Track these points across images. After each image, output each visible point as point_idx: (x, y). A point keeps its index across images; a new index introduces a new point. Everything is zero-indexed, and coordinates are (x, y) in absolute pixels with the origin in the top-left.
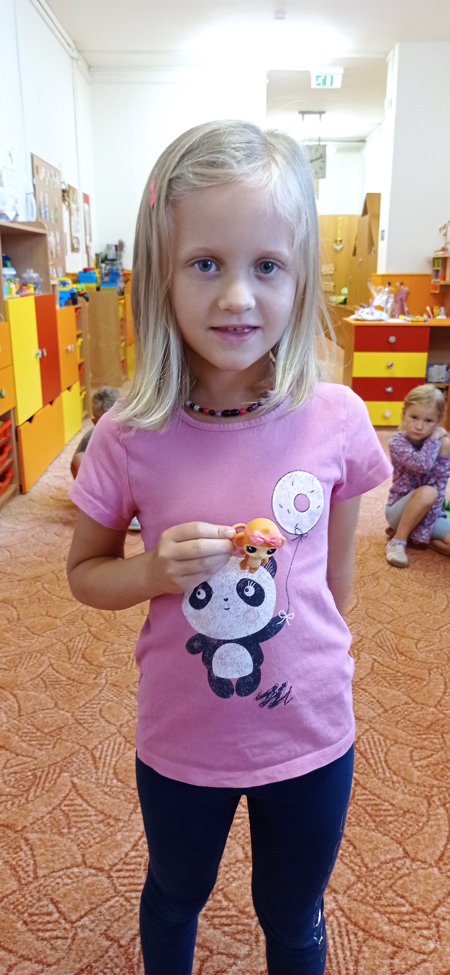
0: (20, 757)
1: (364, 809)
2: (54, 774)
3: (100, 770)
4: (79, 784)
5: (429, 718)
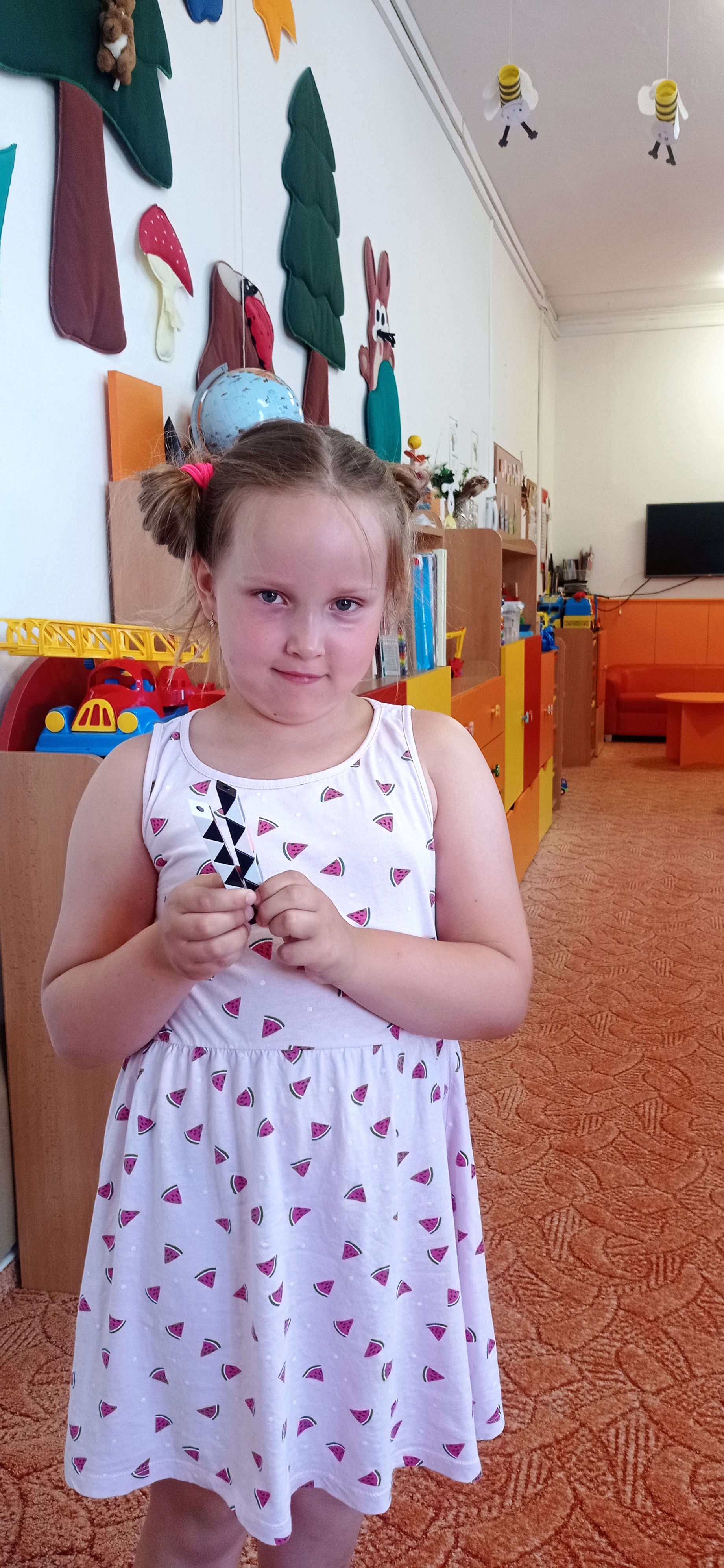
0: (621, 1237)
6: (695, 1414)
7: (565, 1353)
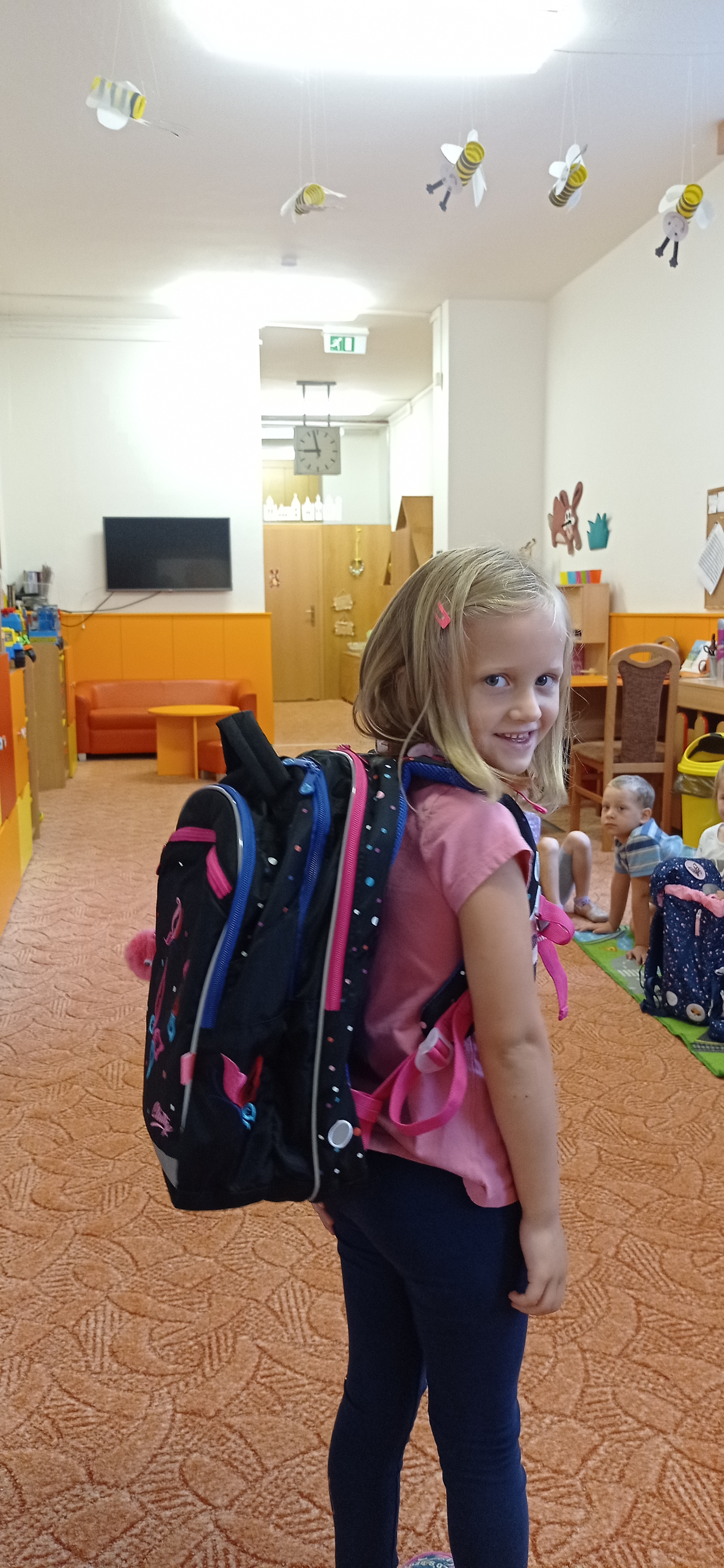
0: (167, 1324)
1: (660, 1332)
2: (226, 1339)
3: (290, 1326)
4: (269, 1348)
5: (696, 1212)
6: (273, 1517)
7: (122, 1489)
